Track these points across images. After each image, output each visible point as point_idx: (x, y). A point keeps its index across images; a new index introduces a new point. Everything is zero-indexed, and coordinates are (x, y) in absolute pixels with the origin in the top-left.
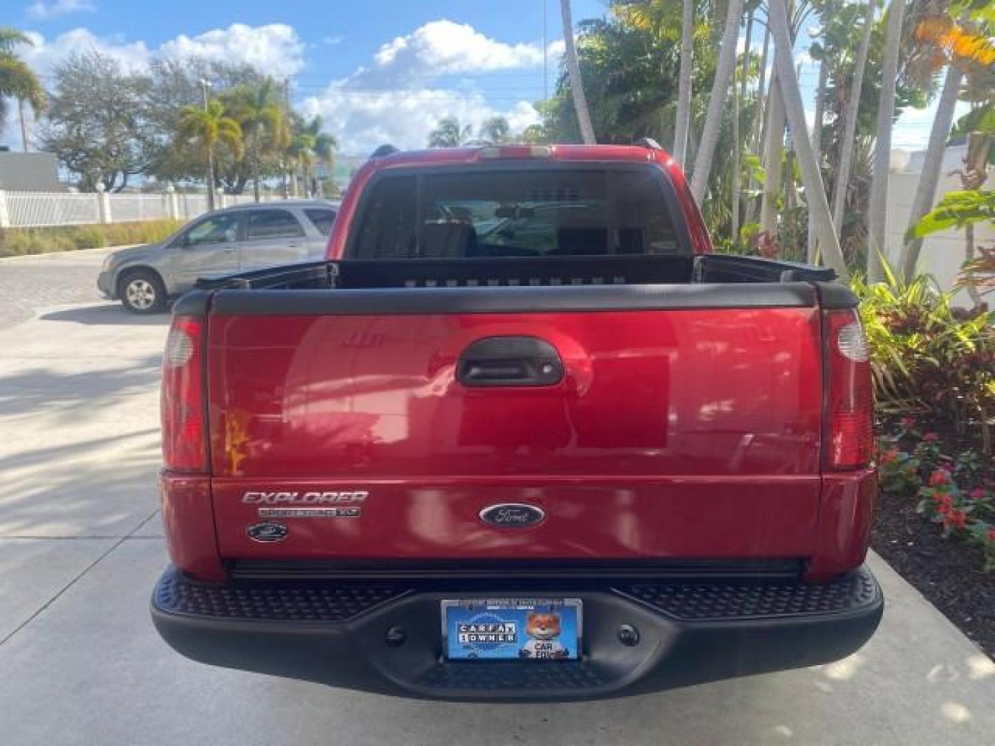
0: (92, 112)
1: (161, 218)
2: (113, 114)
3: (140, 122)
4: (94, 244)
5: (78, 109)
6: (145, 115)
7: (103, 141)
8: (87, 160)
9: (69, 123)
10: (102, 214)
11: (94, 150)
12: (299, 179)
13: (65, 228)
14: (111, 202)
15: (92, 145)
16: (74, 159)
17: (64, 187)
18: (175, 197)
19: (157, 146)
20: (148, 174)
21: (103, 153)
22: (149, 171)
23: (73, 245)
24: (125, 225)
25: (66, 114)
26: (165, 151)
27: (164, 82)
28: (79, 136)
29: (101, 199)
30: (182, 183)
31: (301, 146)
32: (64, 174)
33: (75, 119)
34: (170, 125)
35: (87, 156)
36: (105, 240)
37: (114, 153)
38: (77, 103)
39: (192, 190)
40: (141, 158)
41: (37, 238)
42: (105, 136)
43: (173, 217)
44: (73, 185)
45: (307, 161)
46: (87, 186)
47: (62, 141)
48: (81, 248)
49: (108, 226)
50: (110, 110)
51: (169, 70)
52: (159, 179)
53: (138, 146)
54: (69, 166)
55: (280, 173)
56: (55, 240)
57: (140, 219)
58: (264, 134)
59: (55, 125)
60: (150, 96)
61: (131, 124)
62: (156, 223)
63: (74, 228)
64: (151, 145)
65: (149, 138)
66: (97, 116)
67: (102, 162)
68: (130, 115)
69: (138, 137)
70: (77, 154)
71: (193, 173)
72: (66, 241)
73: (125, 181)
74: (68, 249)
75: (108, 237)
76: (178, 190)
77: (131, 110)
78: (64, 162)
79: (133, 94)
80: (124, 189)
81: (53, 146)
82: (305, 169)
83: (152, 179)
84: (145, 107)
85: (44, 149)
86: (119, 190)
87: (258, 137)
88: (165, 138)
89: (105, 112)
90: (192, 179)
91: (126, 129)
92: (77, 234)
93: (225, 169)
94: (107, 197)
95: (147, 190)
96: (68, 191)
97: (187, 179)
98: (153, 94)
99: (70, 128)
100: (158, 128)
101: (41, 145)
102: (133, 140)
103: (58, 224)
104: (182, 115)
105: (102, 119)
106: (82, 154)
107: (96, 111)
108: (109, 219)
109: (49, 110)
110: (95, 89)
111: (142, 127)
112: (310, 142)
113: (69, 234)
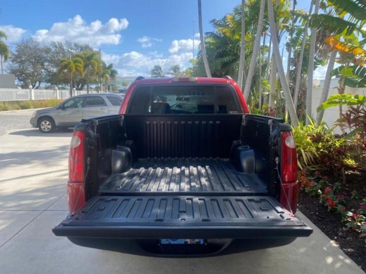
0: (28, 60)
1: (53, 99)
2: (36, 61)
3: (46, 64)
4: (27, 107)
5: (23, 59)
6: (49, 61)
7: (32, 70)
8: (25, 77)
9: (20, 64)
10: (31, 96)
11: (28, 74)
12: (103, 85)
13: (17, 102)
14: (35, 92)
15: (28, 72)
16: (20, 76)
17: (16, 87)
18: (58, 91)
19: (52, 72)
20: (48, 83)
21: (32, 75)
22: (48, 81)
23: (19, 107)
24: (39, 101)
25: (19, 60)
26: (55, 74)
27: (56, 50)
28: (23, 68)
29: (30, 91)
30: (60, 86)
31: (105, 74)
32: (17, 82)
33: (22, 62)
34: (57, 65)
35: (26, 75)
36: (32, 106)
37: (36, 75)
38: (23, 56)
39: (63, 88)
40: (45, 77)
41: (7, 105)
42: (33, 69)
43: (57, 98)
44: (19, 86)
45: (107, 78)
46: (25, 86)
47: (17, 70)
48: (23, 109)
49: (33, 101)
50: (35, 59)
51: (58, 45)
52: (52, 84)
53: (45, 72)
54: (19, 79)
55: (96, 83)
56: (13, 106)
57: (45, 99)
58: (91, 69)
59: (14, 64)
61: (42, 65)
62: (51, 100)
63: (20, 101)
64: (50, 72)
65: (49, 70)
66: (30, 61)
67: (31, 78)
68: (42, 62)
69: (45, 69)
70: (22, 75)
71: (64, 83)
72: (17, 106)
73: (39, 85)
74: (18, 109)
75: (33, 105)
76: (59, 89)
77: (43, 60)
78: (17, 78)
79: (44, 54)
80: (39, 88)
81: (13, 72)
82: (106, 82)
83: (49, 84)
84: (49, 59)
85: (10, 73)
86: (37, 88)
87: (89, 70)
88: (55, 70)
89: (33, 60)
90: (64, 85)
92: (21, 104)
93: (76, 81)
94: (33, 91)
95: (47, 88)
96: (18, 88)
97: (62, 85)
98: (51, 54)
99: (20, 66)
100: (52, 66)
101: (9, 71)
102: (43, 70)
103: (14, 100)
104: (62, 61)
105: (32, 62)
106: (24, 75)
107: (30, 60)
108: (33, 99)
109: (12, 59)
110: (30, 52)
111: (47, 66)
112: (108, 72)
113: (18, 104)
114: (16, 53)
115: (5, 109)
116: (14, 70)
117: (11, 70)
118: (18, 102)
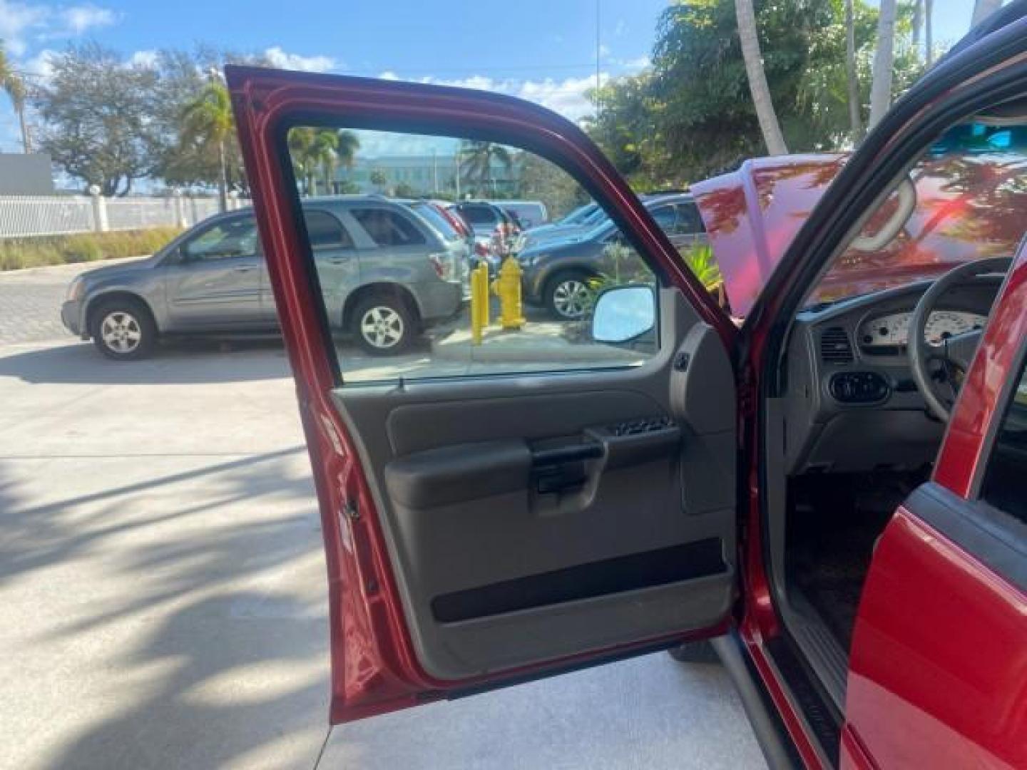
0: (93, 109)
2: (115, 112)
3: (145, 120)
4: (86, 257)
5: (77, 107)
6: (150, 111)
7: (102, 141)
8: (86, 163)
9: (67, 122)
10: (98, 223)
11: (94, 151)
13: (50, 239)
14: (108, 207)
15: (93, 146)
16: (72, 162)
18: (182, 202)
19: (164, 147)
20: (154, 178)
21: (104, 154)
22: (155, 173)
23: (59, 257)
24: (124, 234)
25: (63, 112)
26: (171, 151)
27: (171, 76)
28: (78, 137)
29: (95, 204)
30: (194, 189)
31: (322, 145)
32: (62, 180)
33: (74, 118)
34: (177, 123)
35: (88, 158)
37: (117, 154)
39: (202, 195)
40: (146, 159)
41: (15, 251)
42: (107, 135)
45: (327, 160)
47: (60, 142)
49: (104, 235)
50: (111, 107)
51: (177, 63)
52: (168, 182)
53: (143, 147)
54: (68, 170)
56: (38, 252)
57: (141, 227)
59: (52, 124)
60: (155, 91)
61: (135, 123)
62: (157, 231)
63: (62, 238)
64: (158, 144)
65: (155, 138)
66: (97, 113)
67: (104, 164)
68: (134, 113)
69: (144, 137)
70: (76, 157)
71: (204, 177)
72: (52, 253)
73: (129, 183)
74: (54, 263)
75: (103, 248)
76: (187, 194)
77: (135, 107)
78: (63, 166)
79: (137, 89)
80: (129, 194)
81: (50, 148)
82: (326, 171)
83: (160, 184)
84: (151, 103)
85: (41, 152)
86: (121, 195)
88: (173, 138)
90: (204, 183)
91: (130, 129)
92: (66, 245)
93: (238, 170)
94: (103, 201)
95: (157, 195)
97: (199, 184)
98: (159, 89)
99: (69, 128)
100: (165, 126)
101: (39, 147)
102: (138, 141)
103: (42, 233)
104: (189, 108)
105: (103, 117)
106: (83, 157)
107: (97, 109)
108: (105, 227)
109: (43, 107)
110: (95, 83)
111: (147, 126)
112: (331, 140)
113: (56, 246)
114: (54, 90)
115: (12, 265)
116: (52, 143)
117: (42, 143)
118: (54, 241)
